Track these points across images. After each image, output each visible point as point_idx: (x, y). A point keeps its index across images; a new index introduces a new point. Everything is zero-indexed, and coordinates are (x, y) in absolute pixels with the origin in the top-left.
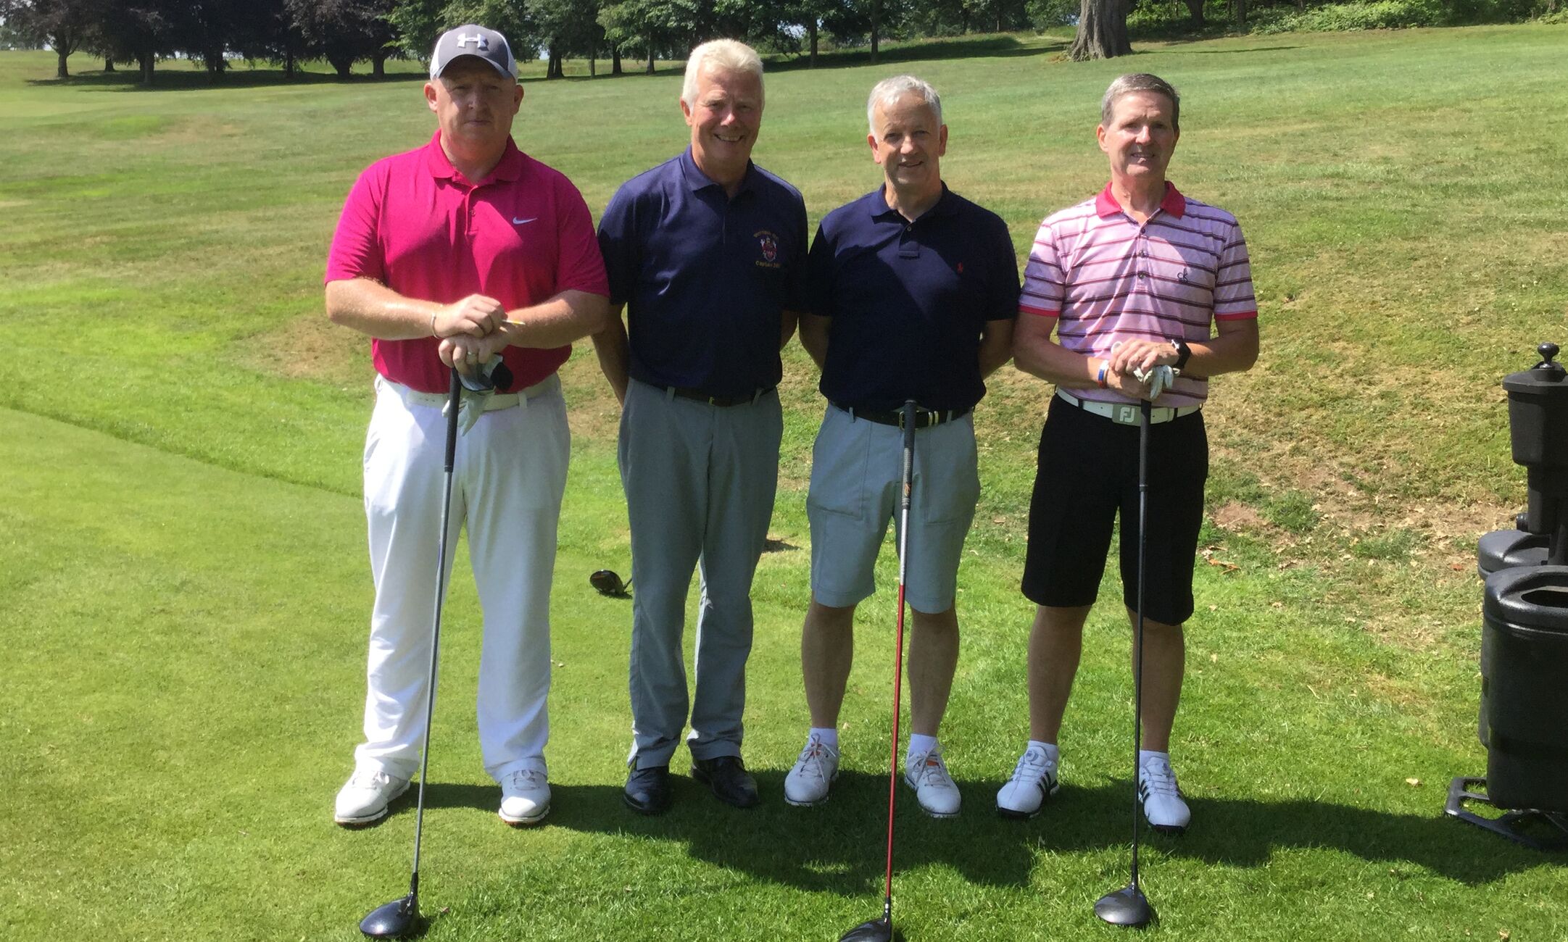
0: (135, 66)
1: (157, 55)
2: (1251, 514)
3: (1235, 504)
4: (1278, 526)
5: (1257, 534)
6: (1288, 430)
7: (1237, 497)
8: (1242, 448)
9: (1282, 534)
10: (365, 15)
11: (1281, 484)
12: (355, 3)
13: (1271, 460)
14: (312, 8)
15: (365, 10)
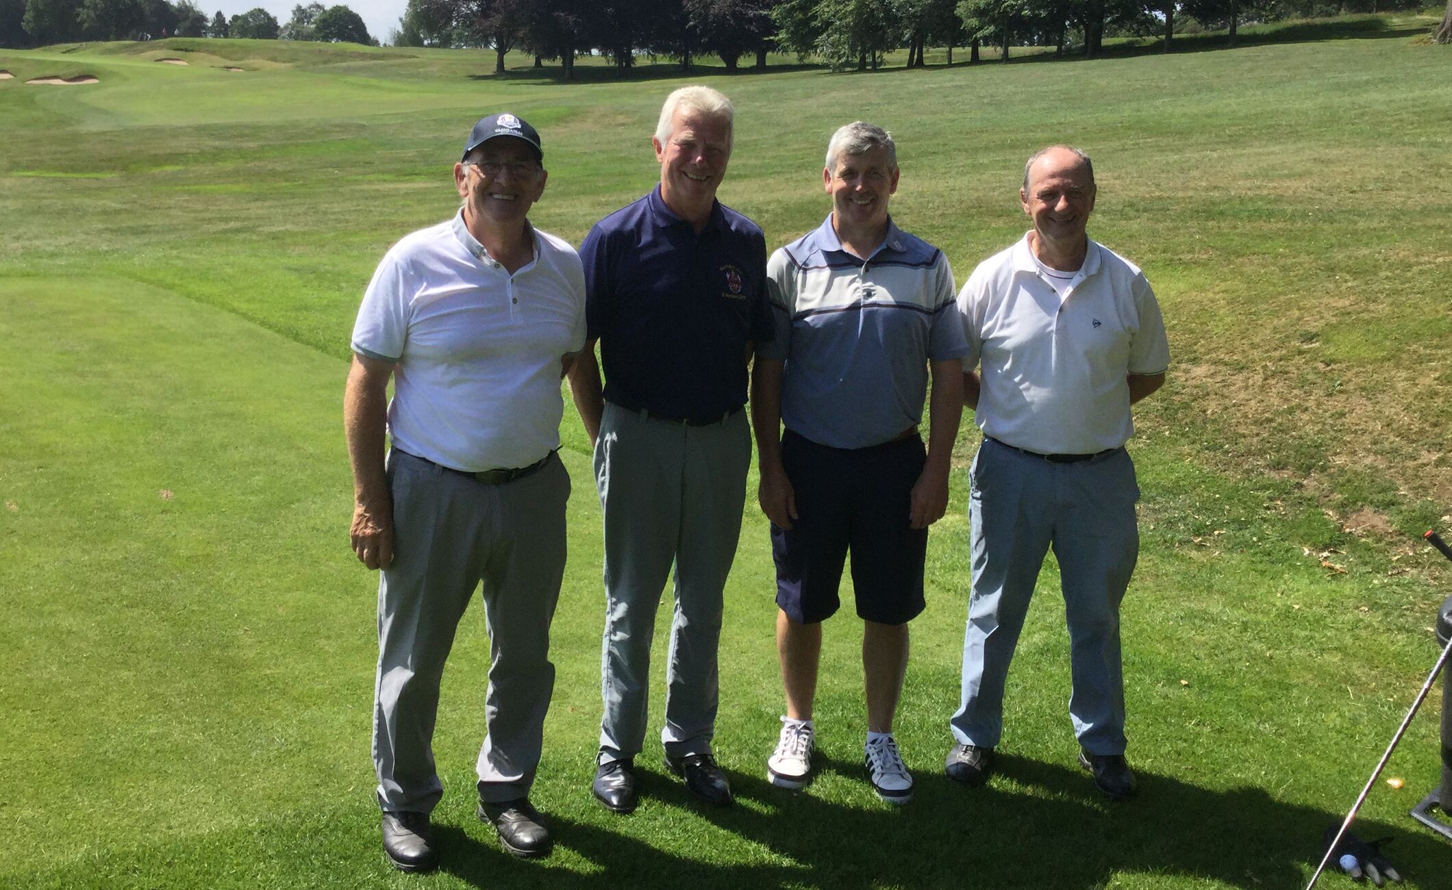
0: (558, 62)
1: (576, 52)
2: (1381, 521)
3: (1368, 510)
4: (1402, 534)
5: (1379, 541)
6: (1440, 440)
7: (1371, 503)
8: (1388, 455)
9: (1405, 543)
10: (751, 13)
11: (1417, 494)
12: (743, 2)
13: (1414, 469)
14: (707, 7)
15: (752, 9)
